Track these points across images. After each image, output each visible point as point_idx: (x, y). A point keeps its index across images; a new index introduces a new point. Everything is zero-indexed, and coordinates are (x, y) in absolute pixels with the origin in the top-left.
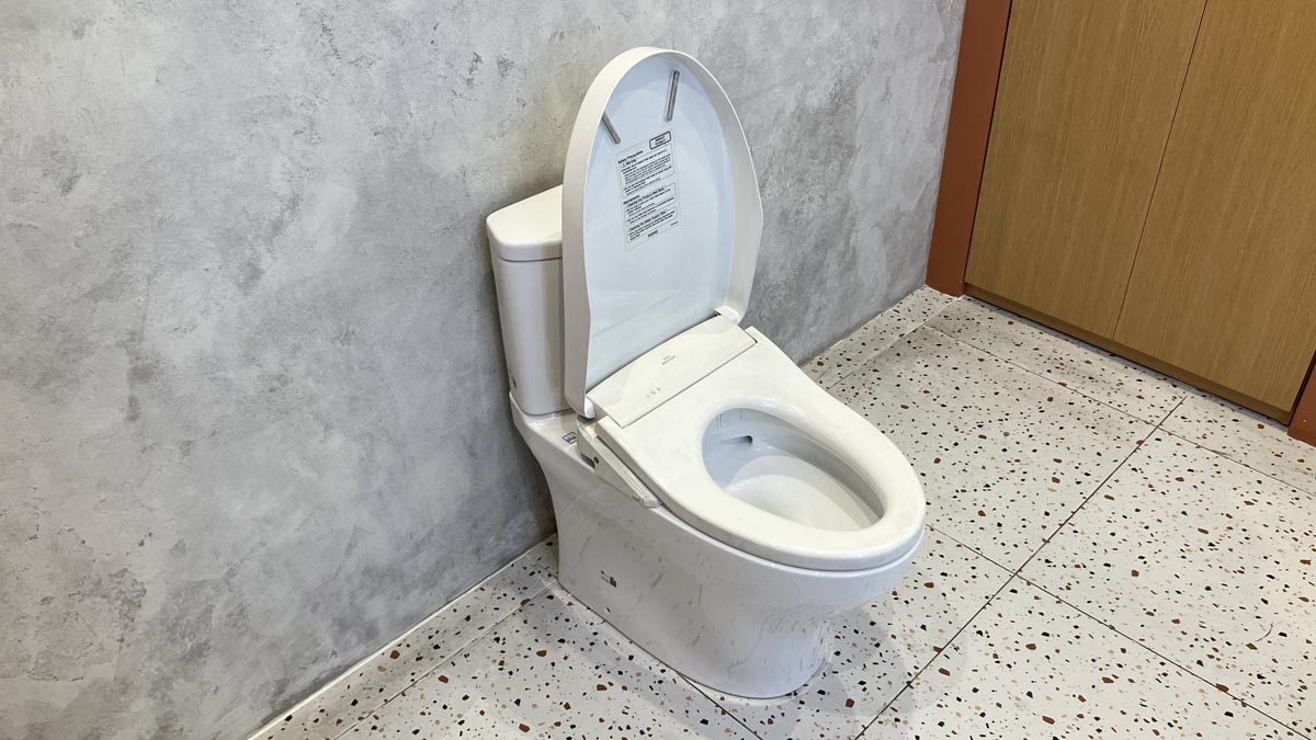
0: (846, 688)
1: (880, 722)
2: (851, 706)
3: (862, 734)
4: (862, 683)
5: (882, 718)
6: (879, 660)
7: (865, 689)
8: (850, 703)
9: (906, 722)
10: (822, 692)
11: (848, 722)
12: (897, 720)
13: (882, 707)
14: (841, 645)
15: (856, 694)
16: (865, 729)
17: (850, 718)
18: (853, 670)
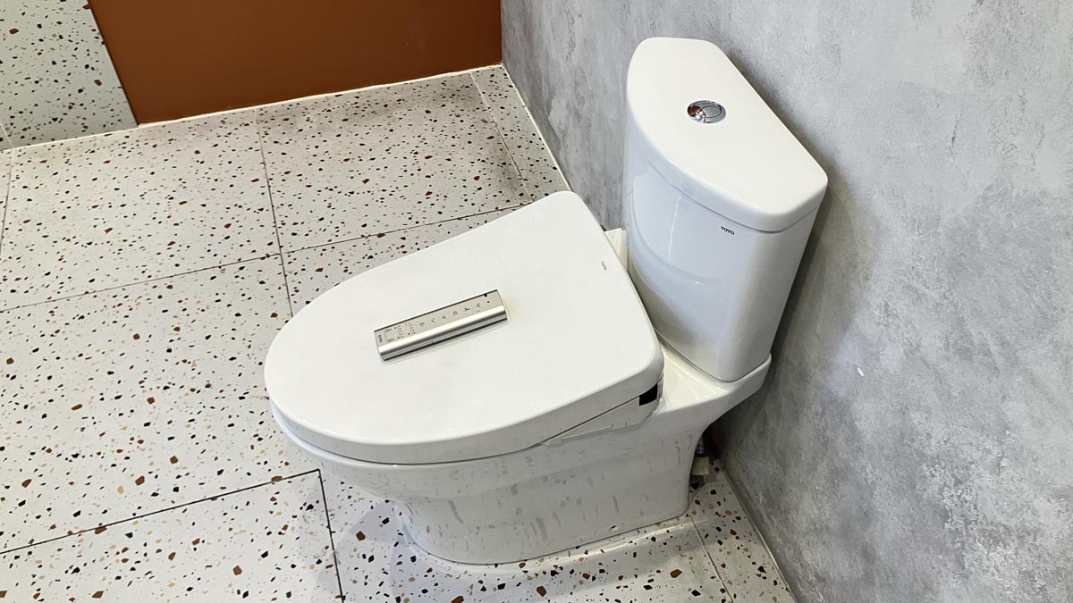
0: (376, 543)
1: (327, 548)
2: (357, 535)
3: (329, 527)
4: (371, 559)
5: (330, 551)
6: (383, 589)
7: (364, 556)
8: (361, 536)
9: (312, 567)
10: (386, 521)
11: (346, 524)
12: (319, 562)
13: (338, 558)
14: (418, 569)
15: (366, 547)
16: (331, 533)
17: (349, 527)
18: (388, 560)
